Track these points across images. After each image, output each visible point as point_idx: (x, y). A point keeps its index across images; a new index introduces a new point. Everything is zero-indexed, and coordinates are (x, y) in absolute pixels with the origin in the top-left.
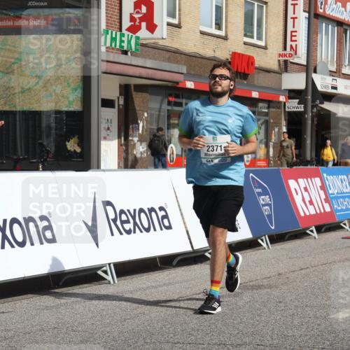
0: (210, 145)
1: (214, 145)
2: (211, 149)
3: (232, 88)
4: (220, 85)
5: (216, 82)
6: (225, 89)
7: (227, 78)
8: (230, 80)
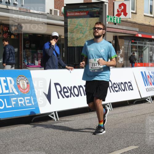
1: (95, 63)
3: (104, 33)
4: (98, 33)
5: (96, 31)
6: (100, 34)
7: (101, 29)
8: (103, 29)
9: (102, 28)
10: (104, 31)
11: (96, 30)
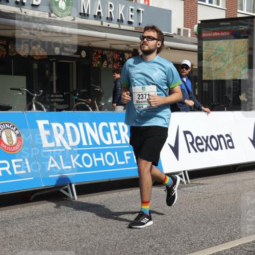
0: (140, 94)
1: (143, 94)
2: (141, 97)
3: (158, 46)
4: (147, 45)
5: (144, 42)
6: (152, 48)
7: (153, 39)
8: (158, 40)
9: (156, 37)
10: (159, 42)
11: (145, 40)
